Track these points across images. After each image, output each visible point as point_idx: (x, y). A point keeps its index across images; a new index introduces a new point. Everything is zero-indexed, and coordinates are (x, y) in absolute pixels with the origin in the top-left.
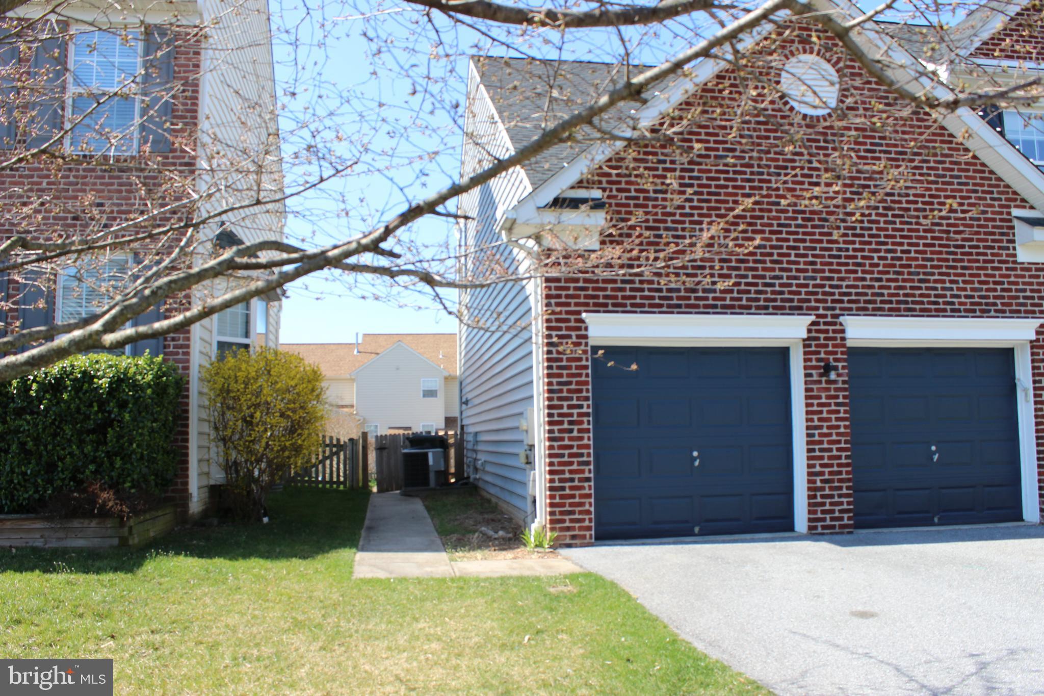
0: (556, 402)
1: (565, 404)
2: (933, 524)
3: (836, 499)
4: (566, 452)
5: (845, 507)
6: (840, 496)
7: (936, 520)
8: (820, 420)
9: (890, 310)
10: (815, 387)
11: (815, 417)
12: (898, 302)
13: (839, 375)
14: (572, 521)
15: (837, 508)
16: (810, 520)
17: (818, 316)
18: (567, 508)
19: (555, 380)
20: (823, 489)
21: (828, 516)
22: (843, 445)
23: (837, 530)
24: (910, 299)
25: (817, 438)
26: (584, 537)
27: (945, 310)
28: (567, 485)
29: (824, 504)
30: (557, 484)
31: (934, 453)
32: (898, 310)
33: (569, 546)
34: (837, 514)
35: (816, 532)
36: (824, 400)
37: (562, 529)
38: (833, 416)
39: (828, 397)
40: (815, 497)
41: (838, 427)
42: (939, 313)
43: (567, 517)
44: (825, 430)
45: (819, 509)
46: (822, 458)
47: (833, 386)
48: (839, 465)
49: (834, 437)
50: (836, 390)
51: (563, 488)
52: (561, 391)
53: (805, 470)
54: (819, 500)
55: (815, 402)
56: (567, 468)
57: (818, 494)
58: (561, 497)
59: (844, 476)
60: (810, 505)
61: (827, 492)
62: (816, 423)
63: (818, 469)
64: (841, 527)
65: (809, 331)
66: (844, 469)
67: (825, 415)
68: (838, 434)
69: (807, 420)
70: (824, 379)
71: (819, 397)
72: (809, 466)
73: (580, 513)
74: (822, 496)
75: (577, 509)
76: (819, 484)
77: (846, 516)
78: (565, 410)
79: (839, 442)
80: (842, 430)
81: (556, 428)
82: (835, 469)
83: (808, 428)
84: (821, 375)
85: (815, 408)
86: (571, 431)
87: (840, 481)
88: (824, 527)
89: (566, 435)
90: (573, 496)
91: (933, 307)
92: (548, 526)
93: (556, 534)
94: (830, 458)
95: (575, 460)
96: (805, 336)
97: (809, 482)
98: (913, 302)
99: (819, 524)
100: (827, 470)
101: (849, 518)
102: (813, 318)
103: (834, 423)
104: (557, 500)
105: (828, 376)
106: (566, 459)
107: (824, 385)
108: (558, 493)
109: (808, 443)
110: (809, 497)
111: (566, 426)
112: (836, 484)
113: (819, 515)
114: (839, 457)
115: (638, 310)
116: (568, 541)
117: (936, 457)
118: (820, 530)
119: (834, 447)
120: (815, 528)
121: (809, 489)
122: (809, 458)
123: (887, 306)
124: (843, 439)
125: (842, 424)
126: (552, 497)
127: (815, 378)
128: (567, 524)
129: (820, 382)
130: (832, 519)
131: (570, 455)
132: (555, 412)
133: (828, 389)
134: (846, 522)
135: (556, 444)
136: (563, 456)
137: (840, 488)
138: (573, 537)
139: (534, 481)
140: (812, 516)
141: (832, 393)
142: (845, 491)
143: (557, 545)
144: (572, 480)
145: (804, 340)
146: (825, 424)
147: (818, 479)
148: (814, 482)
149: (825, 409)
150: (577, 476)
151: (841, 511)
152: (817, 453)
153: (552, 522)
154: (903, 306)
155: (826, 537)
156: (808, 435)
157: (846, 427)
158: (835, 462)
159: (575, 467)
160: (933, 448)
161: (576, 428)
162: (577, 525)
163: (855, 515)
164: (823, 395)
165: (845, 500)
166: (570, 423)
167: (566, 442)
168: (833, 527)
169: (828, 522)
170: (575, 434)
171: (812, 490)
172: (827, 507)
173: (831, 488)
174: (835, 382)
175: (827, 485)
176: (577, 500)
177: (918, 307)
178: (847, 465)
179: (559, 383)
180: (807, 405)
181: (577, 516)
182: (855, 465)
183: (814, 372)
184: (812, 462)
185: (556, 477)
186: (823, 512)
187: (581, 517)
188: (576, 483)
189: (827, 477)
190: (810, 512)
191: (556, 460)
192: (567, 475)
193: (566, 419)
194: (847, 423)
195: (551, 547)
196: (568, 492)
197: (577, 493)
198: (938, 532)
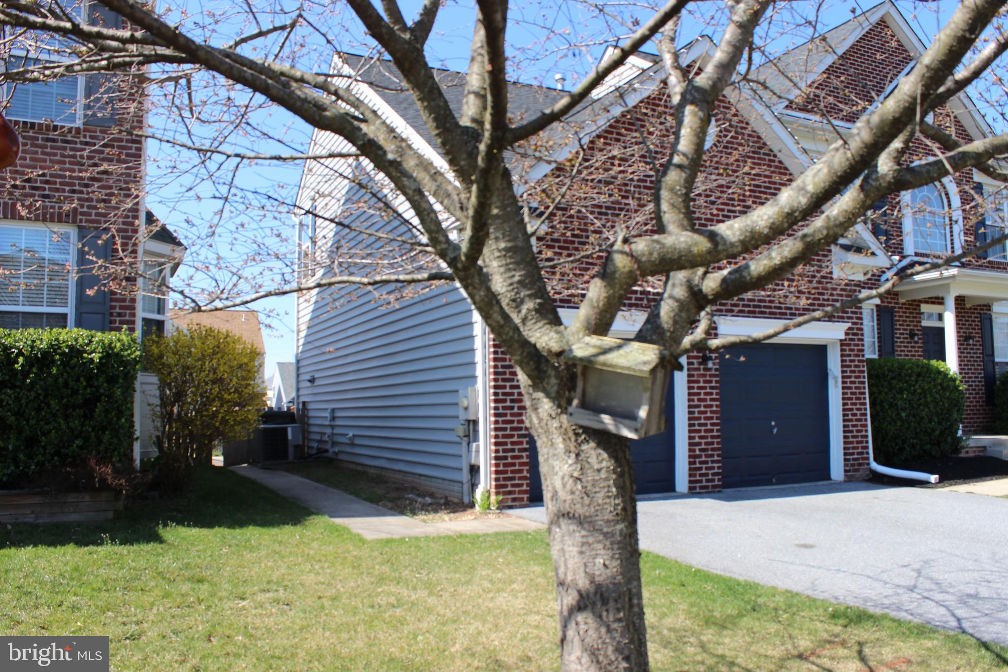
0: (500, 383)
1: (508, 384)
2: (772, 484)
3: (710, 465)
4: (509, 426)
5: (716, 470)
6: (713, 462)
7: (774, 480)
8: (699, 400)
9: (749, 312)
10: (695, 373)
11: (696, 398)
12: (755, 306)
13: (714, 364)
14: (513, 486)
15: (710, 472)
16: (690, 482)
18: (509, 475)
19: (500, 364)
20: (700, 456)
21: (704, 479)
22: (715, 421)
23: (710, 490)
24: (762, 304)
25: (696, 415)
26: (522, 499)
27: (785, 314)
28: (509, 454)
29: (700, 469)
30: (501, 454)
31: (774, 427)
32: (754, 312)
33: (511, 507)
34: (710, 477)
35: (696, 490)
36: (701, 384)
37: (505, 493)
38: (708, 397)
39: (705, 382)
40: (694, 463)
41: (711, 406)
42: (782, 316)
43: (509, 483)
44: (702, 409)
45: (698, 472)
46: (699, 431)
47: (708, 373)
48: (712, 437)
49: (709, 415)
50: (711, 376)
51: (506, 458)
52: (504, 373)
53: (687, 441)
54: (698, 465)
55: (696, 385)
56: (509, 440)
57: (697, 460)
58: (505, 465)
59: (715, 446)
60: (690, 469)
61: (703, 459)
62: (696, 403)
63: (697, 440)
64: (714, 487)
66: (715, 440)
67: (702, 396)
68: (712, 412)
69: (689, 400)
70: (702, 367)
71: (698, 382)
72: (690, 438)
73: (520, 478)
74: (701, 463)
75: (517, 475)
76: (697, 452)
77: (716, 478)
78: (508, 390)
79: (712, 418)
80: (714, 409)
81: (500, 405)
82: (709, 440)
83: (689, 407)
84: (700, 364)
85: (695, 391)
86: (512, 408)
87: (713, 450)
88: (701, 488)
89: (508, 412)
90: (514, 464)
91: (778, 311)
92: (493, 490)
93: (500, 497)
94: (706, 431)
95: (515, 433)
97: (690, 450)
98: (765, 307)
99: (698, 485)
100: (703, 441)
101: (719, 480)
103: (709, 403)
104: (501, 468)
105: (707, 364)
106: (508, 432)
107: (702, 372)
108: (502, 462)
109: (690, 419)
110: (690, 463)
111: (508, 404)
112: (710, 452)
113: (698, 478)
114: (712, 431)
115: (566, 305)
116: (510, 503)
117: (775, 431)
118: (698, 490)
119: (709, 422)
120: (695, 488)
121: (690, 457)
122: (690, 431)
123: (747, 309)
124: (715, 416)
125: (714, 403)
126: (497, 465)
127: (696, 366)
128: (509, 489)
129: (698, 369)
130: (707, 481)
131: (512, 429)
132: (500, 391)
133: (704, 376)
134: (716, 483)
135: (500, 419)
136: (505, 429)
137: (712, 456)
138: (514, 500)
139: (478, 451)
140: (692, 479)
141: (708, 378)
142: (716, 458)
143: (503, 506)
144: (513, 450)
146: (703, 404)
147: (697, 448)
148: (694, 451)
149: (702, 391)
150: (517, 447)
151: (713, 474)
152: (697, 428)
153: (497, 487)
154: (757, 310)
155: (712, 495)
156: (690, 413)
157: (717, 406)
158: (709, 434)
159: (515, 439)
160: (773, 423)
161: (516, 405)
162: (517, 489)
163: (723, 477)
164: (701, 380)
165: (716, 465)
166: (512, 401)
167: (509, 418)
168: (706, 487)
169: (704, 484)
170: (516, 410)
171: (692, 457)
172: (704, 471)
173: (706, 456)
174: (710, 369)
175: (703, 454)
176: (517, 468)
177: (768, 310)
178: (717, 437)
179: (503, 367)
180: (689, 388)
181: (517, 482)
182: (724, 437)
183: (695, 361)
184: (693, 435)
185: (501, 448)
186: (701, 475)
187: (520, 482)
188: (516, 453)
189: (703, 446)
190: (690, 475)
191: (500, 433)
192: (509, 447)
193: (508, 398)
194: (718, 403)
195: (498, 509)
196: (509, 460)
197: (517, 461)
198: (784, 490)
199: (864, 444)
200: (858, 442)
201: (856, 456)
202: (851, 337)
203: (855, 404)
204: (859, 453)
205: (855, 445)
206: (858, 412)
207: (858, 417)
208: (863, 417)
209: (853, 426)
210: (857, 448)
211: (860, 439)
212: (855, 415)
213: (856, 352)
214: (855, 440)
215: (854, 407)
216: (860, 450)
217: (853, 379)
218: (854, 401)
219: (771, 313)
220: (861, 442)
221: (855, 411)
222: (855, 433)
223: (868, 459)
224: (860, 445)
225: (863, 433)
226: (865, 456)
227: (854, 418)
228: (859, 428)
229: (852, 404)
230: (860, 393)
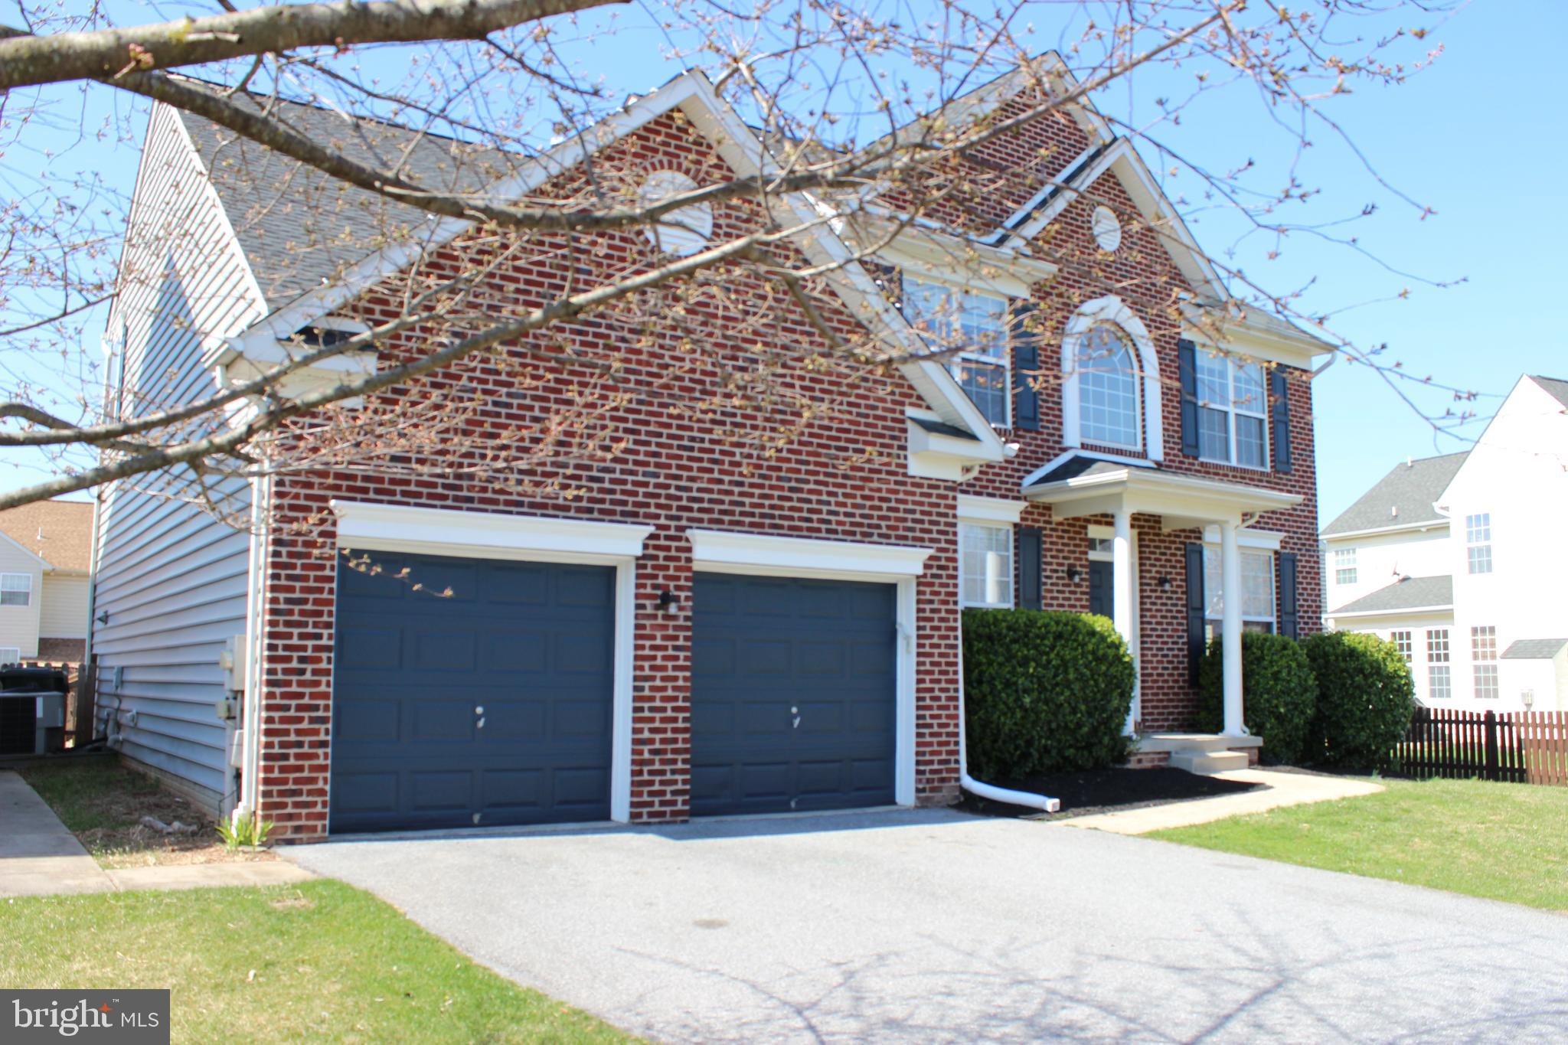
0: (281, 629)
1: (296, 631)
2: (789, 810)
3: (669, 776)
4: (293, 703)
5: (680, 786)
6: (673, 772)
7: (793, 804)
8: (652, 668)
9: (752, 524)
10: (647, 623)
11: (646, 664)
12: (763, 516)
13: (681, 609)
14: (296, 805)
15: (669, 789)
16: (633, 805)
17: (659, 527)
18: (291, 786)
19: (282, 596)
20: (652, 762)
21: (657, 800)
22: (680, 704)
23: (668, 818)
24: (777, 513)
25: (647, 693)
26: (314, 829)
27: (819, 530)
28: (292, 751)
29: (651, 783)
30: (276, 750)
31: (795, 716)
32: (762, 525)
33: (290, 842)
34: (668, 797)
35: (638, 821)
36: (658, 642)
37: (280, 818)
38: (670, 664)
39: (665, 638)
40: (640, 773)
41: (676, 679)
42: (812, 533)
43: (289, 800)
44: (658, 683)
45: (646, 789)
46: (652, 720)
47: (671, 623)
48: (675, 730)
49: (670, 693)
50: (676, 628)
51: (286, 757)
52: (291, 612)
53: (629, 736)
54: (646, 777)
55: (648, 643)
56: (293, 727)
57: (646, 769)
58: (282, 769)
59: (680, 745)
60: (633, 783)
61: (657, 766)
62: (647, 672)
63: (646, 735)
64: (674, 813)
65: (646, 547)
66: (680, 736)
67: (659, 662)
68: (675, 688)
69: (636, 668)
70: (660, 613)
71: (653, 638)
72: (635, 731)
73: (310, 793)
74: (651, 773)
75: (305, 788)
76: (646, 755)
77: (680, 799)
78: (295, 641)
79: (676, 699)
80: (681, 683)
81: (279, 667)
82: (669, 735)
83: (636, 678)
84: (657, 607)
85: (647, 652)
86: (302, 672)
87: (675, 751)
88: (651, 815)
89: (294, 678)
90: (300, 769)
91: (805, 525)
92: (260, 812)
93: (271, 825)
94: (663, 720)
95: (306, 715)
96: (639, 552)
97: (634, 752)
98: (781, 517)
99: (645, 810)
100: (658, 737)
101: (684, 803)
102: (651, 529)
103: (670, 673)
104: (276, 774)
105: (667, 609)
106: (292, 713)
107: (660, 621)
108: (277, 764)
109: (635, 699)
110: (634, 773)
111: (294, 664)
112: (669, 756)
113: (646, 798)
114: (675, 720)
115: (412, 501)
116: (289, 835)
117: (797, 722)
118: (645, 819)
119: (669, 705)
120: (640, 815)
121: (634, 762)
122: (635, 720)
123: (747, 520)
124: (681, 695)
125: (680, 674)
126: (268, 769)
127: (649, 611)
128: (290, 810)
129: (655, 617)
130: (663, 803)
131: (299, 708)
132: (280, 642)
133: (665, 627)
134: (680, 807)
135: (278, 690)
136: (287, 708)
137: (675, 762)
138: (298, 829)
139: (240, 745)
140: (636, 799)
141: (671, 632)
142: (680, 766)
143: (273, 841)
144: (300, 744)
145: (638, 558)
146: (659, 674)
147: (646, 748)
148: (641, 753)
149: (660, 654)
150: (307, 739)
151: (674, 793)
152: (647, 714)
153: (266, 806)
154: (767, 521)
155: (653, 828)
156: (636, 689)
157: (685, 679)
158: (670, 726)
159: (305, 725)
160: (794, 710)
161: (309, 667)
162: (304, 811)
163: (692, 798)
164: (659, 634)
165: (679, 777)
166: (302, 660)
167: (294, 688)
168: (662, 814)
169: (657, 808)
170: (308, 676)
171: (638, 763)
172: (656, 787)
173: (663, 762)
174: (674, 618)
175: (657, 758)
176: (306, 774)
177: (786, 523)
178: (685, 730)
179: (288, 601)
180: (637, 647)
181: (304, 798)
182: (694, 732)
183: (648, 602)
184: (638, 725)
185: (276, 740)
186: (651, 794)
187: (310, 799)
188: (306, 750)
189: (657, 746)
190: (633, 794)
191: (276, 715)
192: (293, 738)
193: (295, 655)
194: (688, 674)
195: (263, 844)
196: (292, 762)
197: (307, 763)
198: (796, 820)
199: (952, 747)
200: (940, 744)
201: (936, 767)
202: (935, 571)
203: (938, 681)
204: (940, 762)
205: (935, 748)
206: (943, 695)
207: (943, 702)
208: (952, 704)
209: (932, 717)
210: (939, 753)
211: (944, 738)
212: (938, 699)
213: (942, 597)
214: (935, 740)
215: (936, 686)
216: (944, 757)
217: (935, 641)
218: (936, 676)
219: (791, 528)
220: (947, 743)
221: (937, 693)
222: (936, 729)
223: (957, 770)
224: (944, 749)
225: (951, 729)
226: (953, 765)
227: (935, 704)
228: (944, 721)
229: (932, 681)
230: (948, 664)
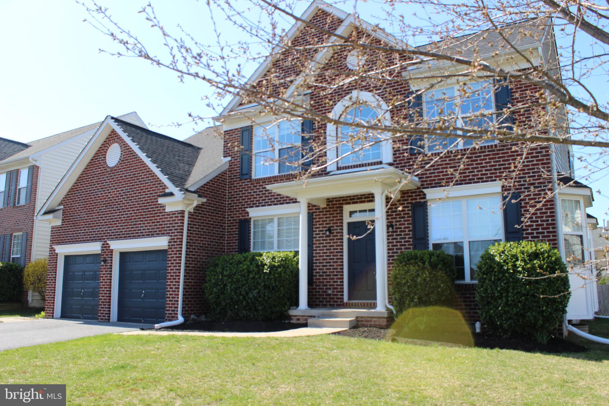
1: (50, 274)
4: (50, 289)
5: (106, 312)
6: (105, 308)
7: (143, 321)
11: (102, 279)
13: (108, 263)
16: (98, 316)
22: (108, 289)
23: (104, 320)
26: (51, 316)
29: (101, 311)
32: (126, 237)
36: (104, 272)
37: (47, 313)
38: (106, 278)
42: (138, 237)
43: (48, 309)
44: (104, 283)
46: (102, 293)
48: (106, 296)
50: (107, 268)
52: (50, 270)
55: (102, 273)
59: (107, 301)
60: (98, 310)
61: (102, 306)
62: (102, 281)
66: (107, 298)
67: (104, 278)
68: (107, 285)
69: (100, 280)
74: (101, 308)
75: (50, 307)
76: (101, 303)
77: (106, 315)
80: (108, 283)
81: (48, 281)
83: (100, 282)
84: (104, 263)
85: (102, 275)
94: (104, 293)
99: (100, 318)
100: (103, 298)
103: (106, 281)
106: (49, 291)
109: (99, 288)
112: (105, 304)
113: (100, 314)
114: (106, 294)
115: (66, 243)
116: (48, 317)
118: (100, 320)
122: (99, 293)
124: (108, 287)
125: (108, 281)
129: (103, 266)
130: (103, 316)
133: (105, 268)
134: (106, 318)
141: (106, 270)
142: (107, 306)
146: (104, 281)
149: (104, 276)
150: (51, 297)
159: (51, 294)
160: (143, 292)
162: (50, 312)
164: (104, 270)
167: (50, 286)
171: (99, 305)
174: (107, 266)
176: (50, 304)
177: (132, 235)
178: (109, 296)
180: (100, 274)
184: (100, 295)
189: (103, 300)
199: (176, 305)
200: (172, 304)
201: (170, 312)
202: (173, 243)
203: (172, 282)
204: (172, 311)
205: (171, 305)
206: (174, 287)
207: (174, 289)
208: (177, 290)
209: (170, 294)
210: (172, 307)
211: (173, 302)
212: (172, 288)
213: (175, 252)
214: (171, 302)
215: (172, 284)
216: (173, 309)
217: (172, 268)
218: (172, 280)
220: (174, 304)
221: (172, 286)
222: (171, 299)
223: (177, 314)
224: (173, 306)
225: (176, 299)
226: (176, 312)
227: (171, 290)
228: (174, 296)
229: (171, 282)
230: (176, 276)
